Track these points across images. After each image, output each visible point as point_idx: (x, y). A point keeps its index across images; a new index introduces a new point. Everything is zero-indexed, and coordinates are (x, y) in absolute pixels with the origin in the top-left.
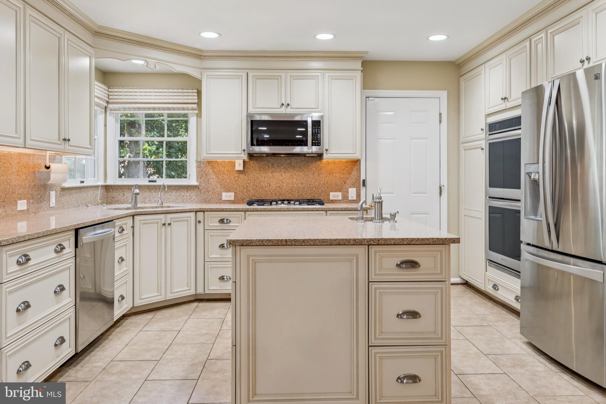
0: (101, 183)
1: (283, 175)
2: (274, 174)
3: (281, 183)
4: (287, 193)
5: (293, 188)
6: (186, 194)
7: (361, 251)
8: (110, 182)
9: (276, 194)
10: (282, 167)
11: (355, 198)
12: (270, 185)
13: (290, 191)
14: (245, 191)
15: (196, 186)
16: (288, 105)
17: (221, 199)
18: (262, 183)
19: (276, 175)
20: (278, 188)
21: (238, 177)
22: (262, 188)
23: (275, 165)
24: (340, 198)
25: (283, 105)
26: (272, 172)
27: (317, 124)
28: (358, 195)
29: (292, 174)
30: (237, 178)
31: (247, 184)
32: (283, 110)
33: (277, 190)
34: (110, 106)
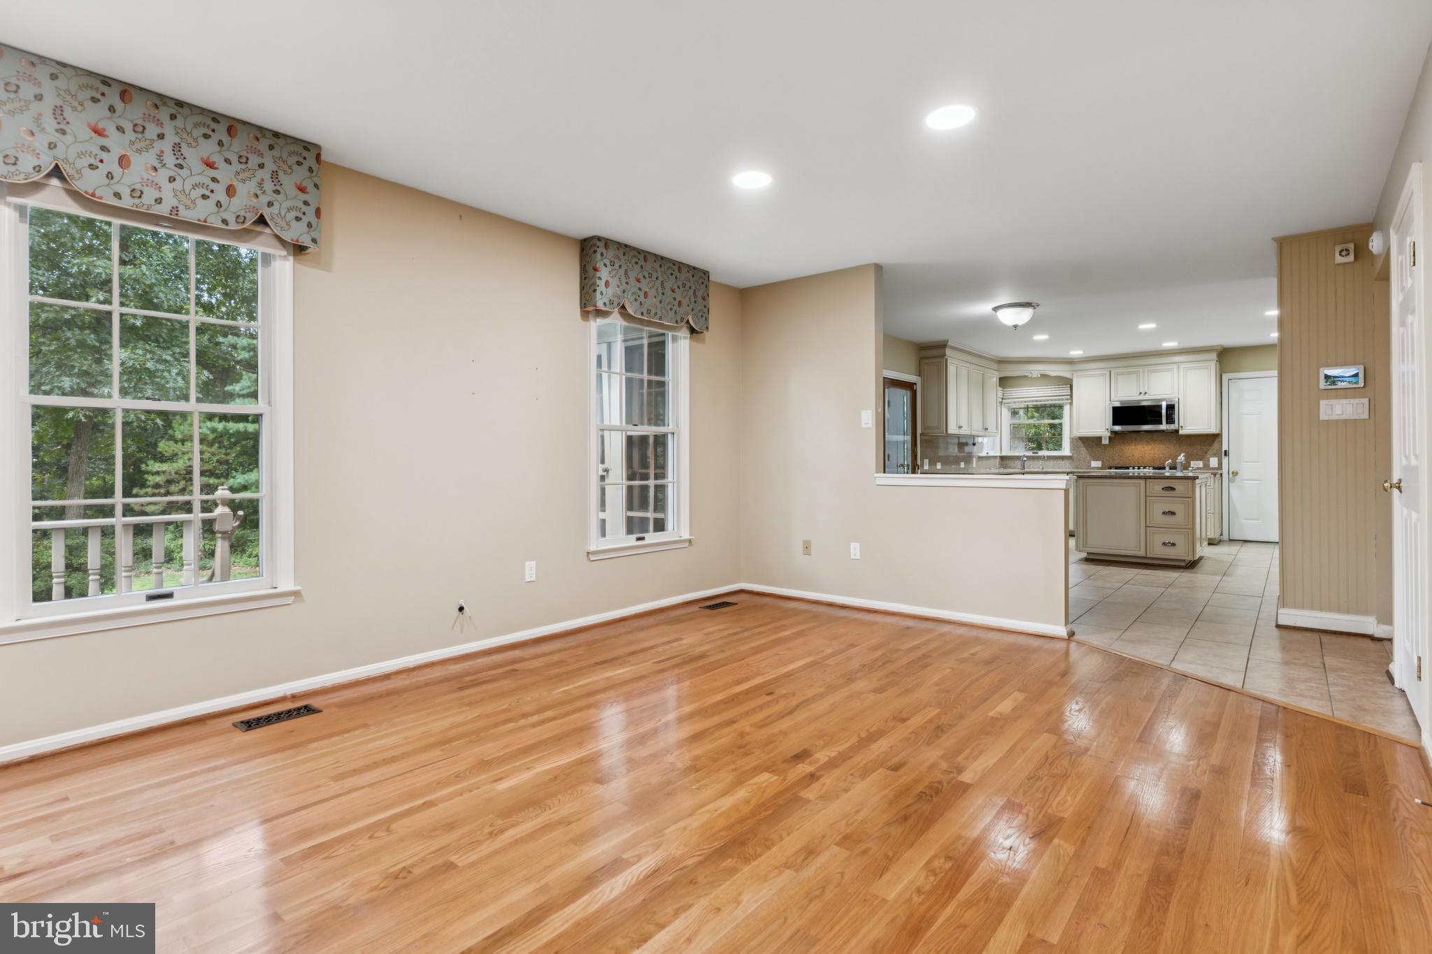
0: (998, 454)
2: (1137, 447)
4: (1150, 462)
6: (1062, 463)
7: (1142, 482)
8: (1004, 454)
9: (1138, 462)
10: (1144, 441)
11: (1217, 466)
13: (1153, 460)
14: (1111, 460)
15: (1070, 456)
16: (1146, 393)
17: (1090, 466)
18: (1126, 453)
19: (1139, 447)
21: (1105, 448)
22: (1126, 456)
23: (1138, 439)
24: (1201, 466)
25: (1141, 393)
26: (1135, 445)
27: (1171, 408)
28: (1220, 463)
30: (1104, 450)
31: (1113, 455)
32: (1142, 397)
34: (1005, 401)
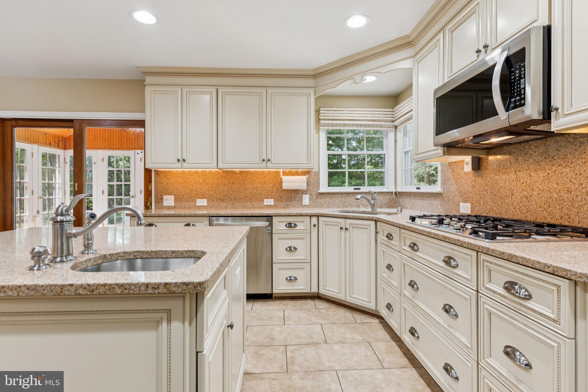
1: (533, 175)
2: (518, 173)
3: (529, 191)
4: (540, 209)
5: (551, 200)
9: (521, 209)
10: (531, 161)
12: (512, 194)
13: (546, 207)
14: (482, 201)
15: (441, 194)
16: (486, 47)
17: (459, 211)
18: (502, 190)
19: (522, 175)
20: (524, 199)
21: (475, 181)
22: (502, 198)
23: (520, 159)
25: (479, 52)
26: (515, 172)
29: (549, 172)
30: (473, 183)
31: (484, 192)
33: (523, 202)
